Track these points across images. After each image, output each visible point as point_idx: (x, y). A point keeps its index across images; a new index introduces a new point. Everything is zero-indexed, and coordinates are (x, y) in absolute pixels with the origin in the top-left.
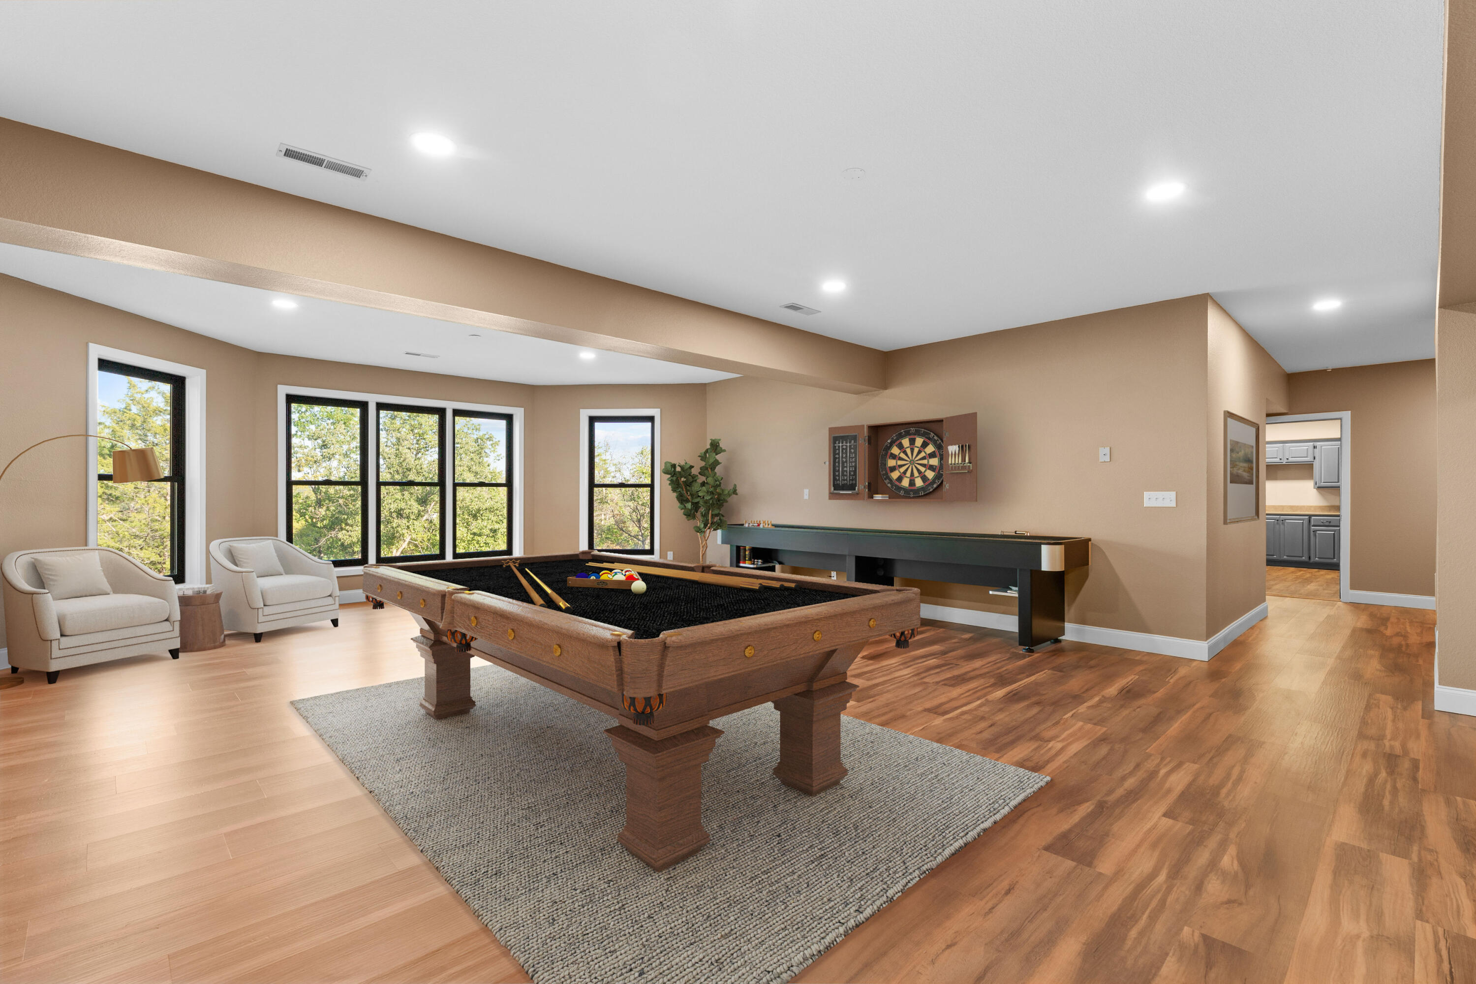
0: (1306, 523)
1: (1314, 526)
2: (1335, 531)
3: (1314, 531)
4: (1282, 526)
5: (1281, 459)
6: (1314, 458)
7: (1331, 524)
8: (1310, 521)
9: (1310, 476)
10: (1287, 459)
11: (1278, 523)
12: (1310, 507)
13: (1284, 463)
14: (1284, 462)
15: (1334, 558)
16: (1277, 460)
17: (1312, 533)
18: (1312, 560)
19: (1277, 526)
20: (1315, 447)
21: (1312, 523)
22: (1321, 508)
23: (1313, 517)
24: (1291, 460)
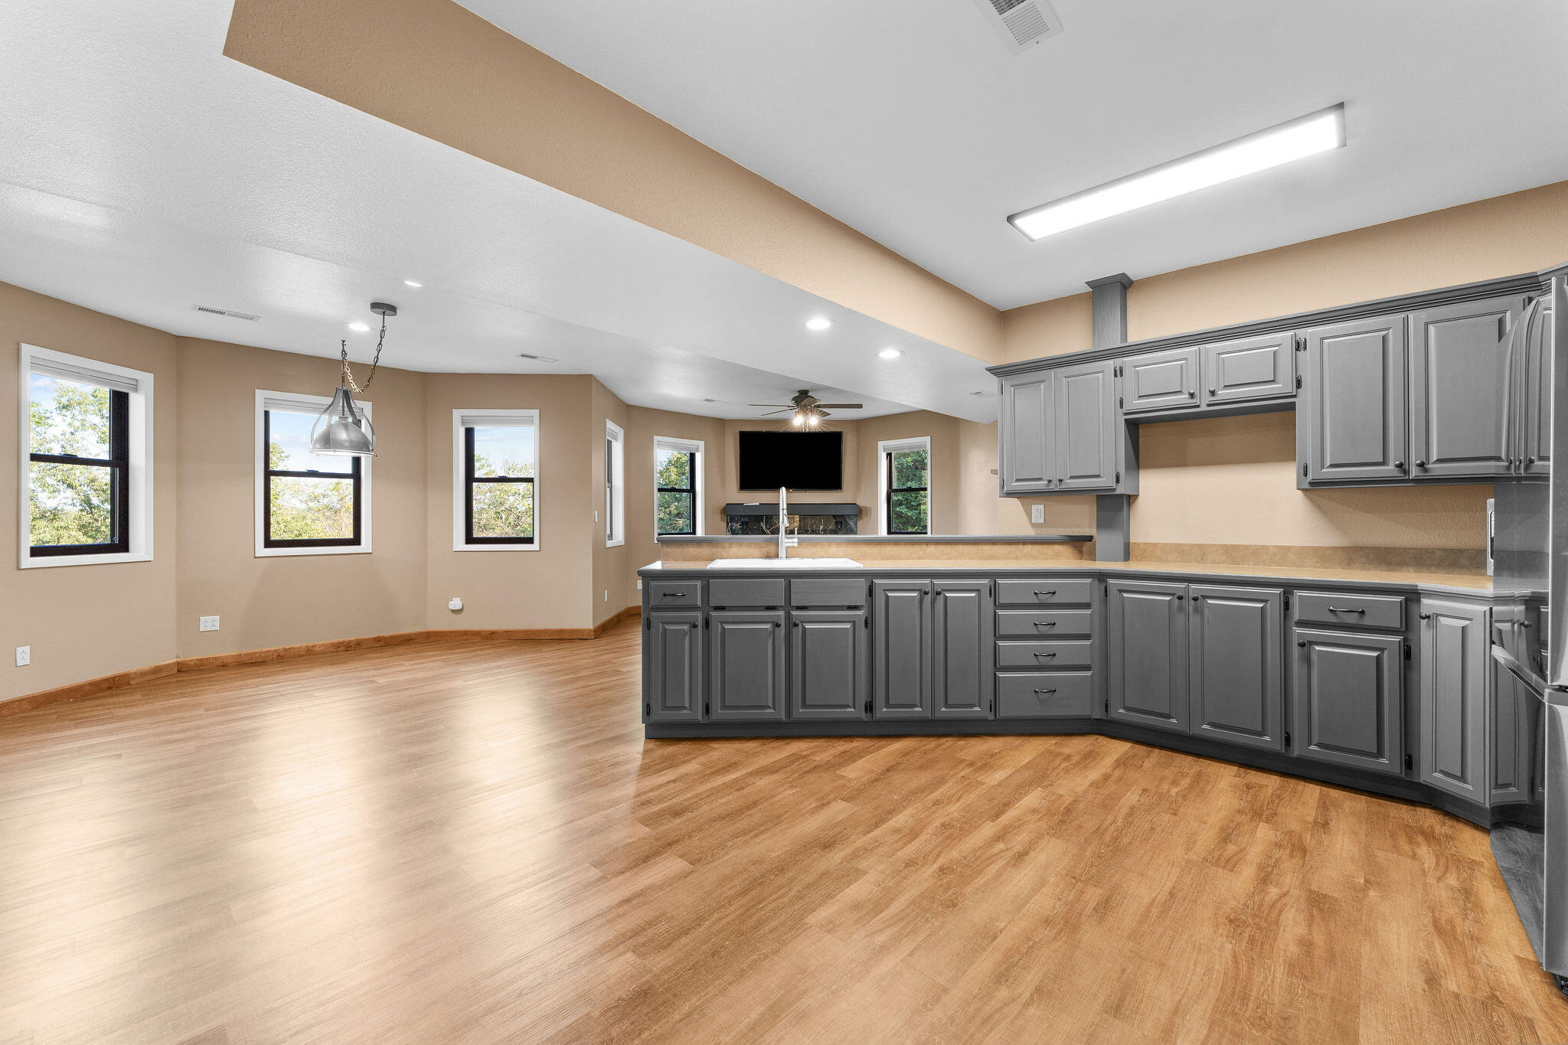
0: (1274, 610)
1: (1301, 624)
2: (1382, 650)
3: (1302, 645)
4: (1194, 619)
5: (1192, 395)
6: (1299, 384)
7: (1367, 621)
8: (1287, 606)
9: (1284, 451)
10: (1213, 393)
11: (1181, 608)
12: (1281, 554)
13: (1204, 408)
14: (1204, 404)
15: (1380, 753)
16: (1183, 399)
17: (1296, 651)
18: (1296, 751)
19: (1180, 618)
20: (1299, 346)
21: (1296, 614)
22: (1324, 556)
23: (1298, 593)
24: (1223, 394)
